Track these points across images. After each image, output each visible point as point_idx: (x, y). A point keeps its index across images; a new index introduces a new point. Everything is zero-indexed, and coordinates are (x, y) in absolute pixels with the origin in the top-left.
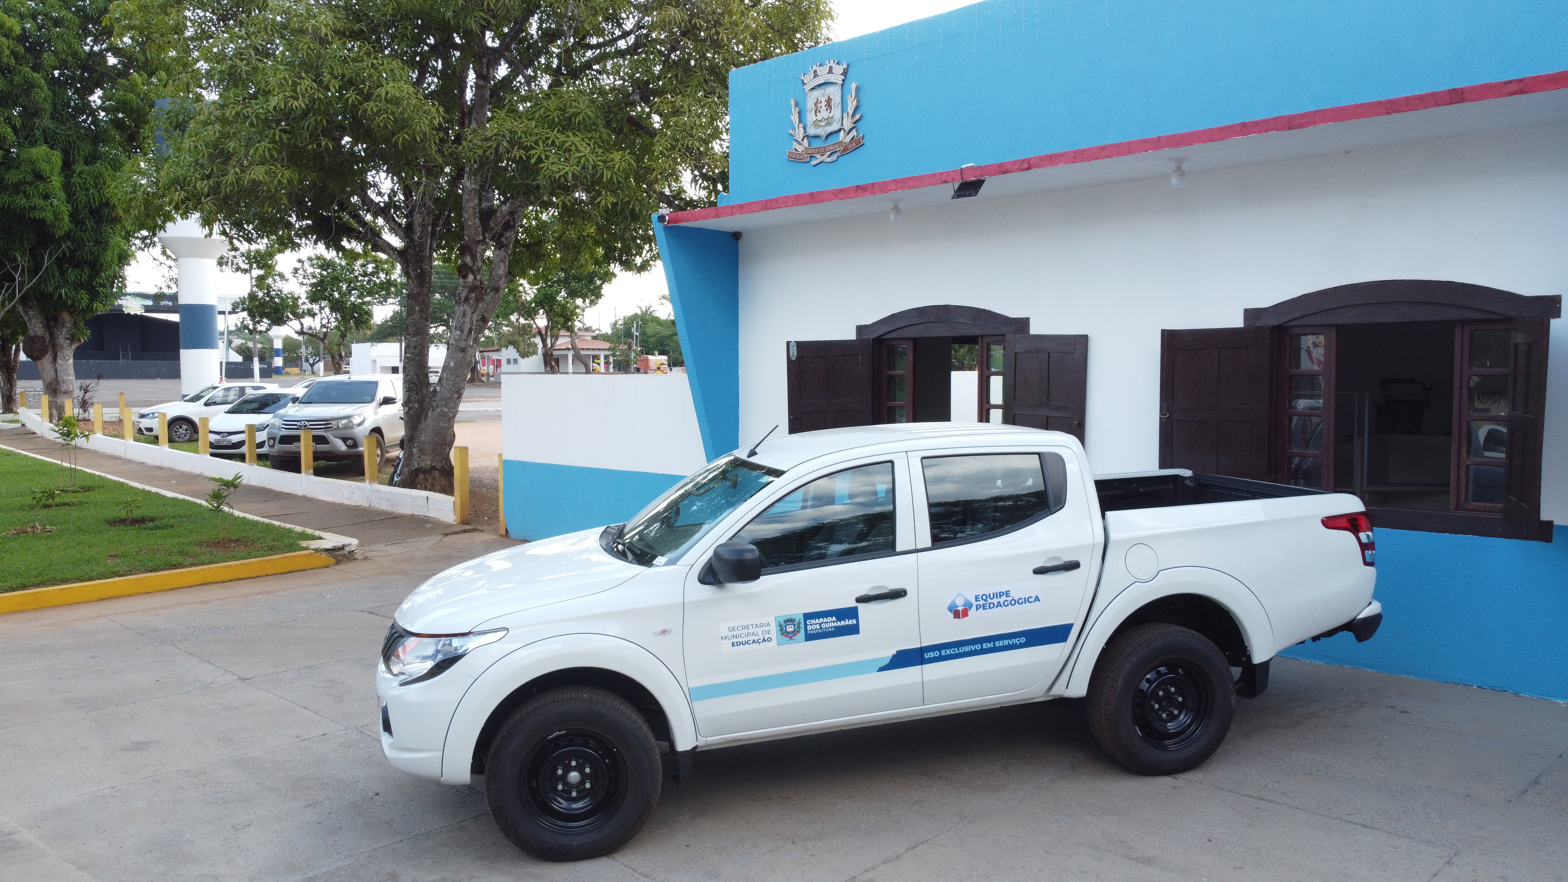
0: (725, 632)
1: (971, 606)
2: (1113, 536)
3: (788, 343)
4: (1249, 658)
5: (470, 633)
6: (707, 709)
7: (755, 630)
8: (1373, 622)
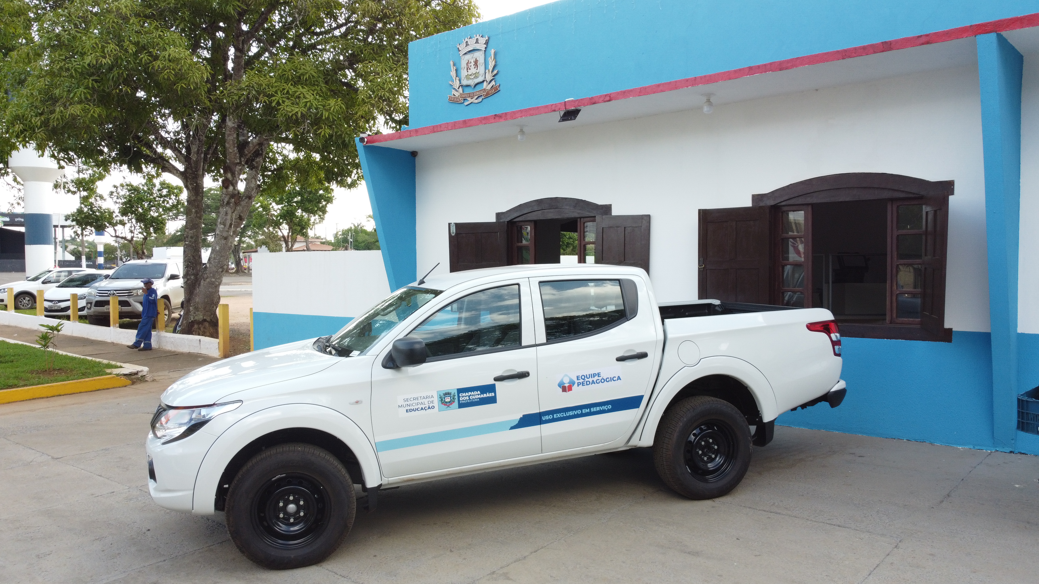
0: (401, 402)
1: (574, 383)
2: (669, 336)
3: (449, 224)
4: (761, 418)
5: (214, 404)
6: (388, 457)
7: (423, 401)
8: (841, 394)
